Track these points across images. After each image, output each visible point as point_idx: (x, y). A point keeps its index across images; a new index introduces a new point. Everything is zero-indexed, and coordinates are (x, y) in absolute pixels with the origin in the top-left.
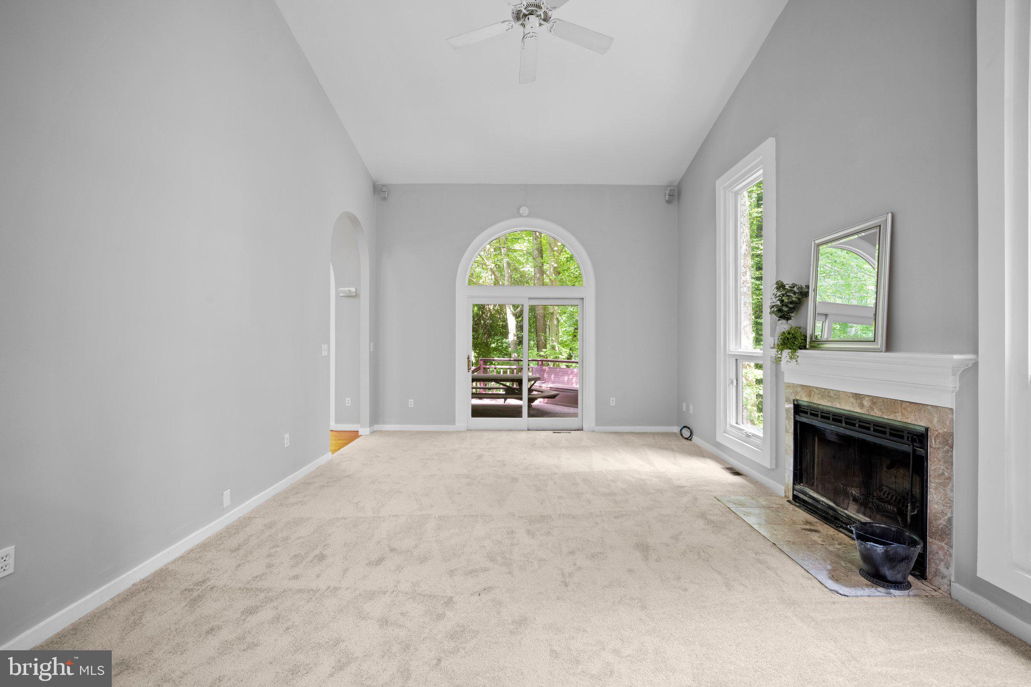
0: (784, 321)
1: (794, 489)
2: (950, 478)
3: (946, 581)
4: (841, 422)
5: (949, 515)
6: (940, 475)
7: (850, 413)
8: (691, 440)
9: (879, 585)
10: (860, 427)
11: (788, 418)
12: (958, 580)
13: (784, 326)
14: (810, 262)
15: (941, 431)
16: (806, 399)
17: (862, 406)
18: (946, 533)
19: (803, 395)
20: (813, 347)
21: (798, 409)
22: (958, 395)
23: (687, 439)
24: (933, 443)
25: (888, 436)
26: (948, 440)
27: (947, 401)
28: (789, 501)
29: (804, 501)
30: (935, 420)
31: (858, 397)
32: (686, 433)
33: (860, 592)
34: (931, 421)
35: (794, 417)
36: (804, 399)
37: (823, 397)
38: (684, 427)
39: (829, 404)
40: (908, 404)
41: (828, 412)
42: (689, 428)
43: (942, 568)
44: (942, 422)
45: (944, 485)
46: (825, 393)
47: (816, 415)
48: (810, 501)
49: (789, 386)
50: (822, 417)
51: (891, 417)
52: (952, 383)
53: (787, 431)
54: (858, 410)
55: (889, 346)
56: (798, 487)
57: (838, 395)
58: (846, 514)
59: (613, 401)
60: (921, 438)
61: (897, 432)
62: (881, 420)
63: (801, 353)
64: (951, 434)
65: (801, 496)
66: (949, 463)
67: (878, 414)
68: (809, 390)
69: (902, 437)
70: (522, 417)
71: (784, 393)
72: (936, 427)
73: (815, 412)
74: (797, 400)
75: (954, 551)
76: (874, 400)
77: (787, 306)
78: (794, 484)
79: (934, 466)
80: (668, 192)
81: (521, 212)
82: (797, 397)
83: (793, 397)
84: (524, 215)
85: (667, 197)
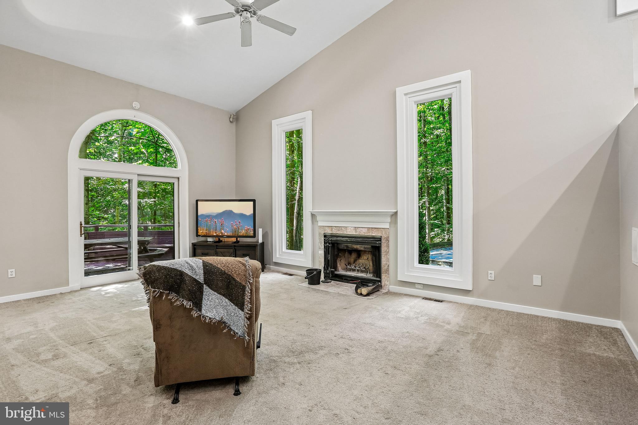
2: (388, 252)
3: (387, 286)
5: (388, 264)
6: (385, 251)
7: (351, 235)
11: (320, 242)
12: (391, 284)
15: (385, 237)
17: (356, 232)
18: (387, 271)
19: (328, 230)
21: (326, 236)
22: (390, 224)
24: (383, 241)
26: (387, 239)
27: (386, 226)
31: (354, 228)
34: (382, 234)
36: (329, 232)
37: (338, 230)
39: (342, 233)
40: (374, 229)
43: (386, 282)
44: (386, 233)
45: (386, 255)
46: (339, 228)
49: (320, 227)
51: (368, 234)
52: (389, 220)
53: (319, 248)
54: (355, 234)
57: (346, 228)
60: (379, 240)
62: (364, 236)
64: (389, 237)
66: (388, 246)
67: (363, 234)
68: (330, 228)
70: (132, 270)
71: (317, 232)
74: (325, 233)
75: (390, 276)
76: (361, 229)
79: (383, 249)
80: (232, 117)
81: (134, 106)
82: (325, 232)
83: (323, 232)
84: (136, 108)
85: (231, 120)
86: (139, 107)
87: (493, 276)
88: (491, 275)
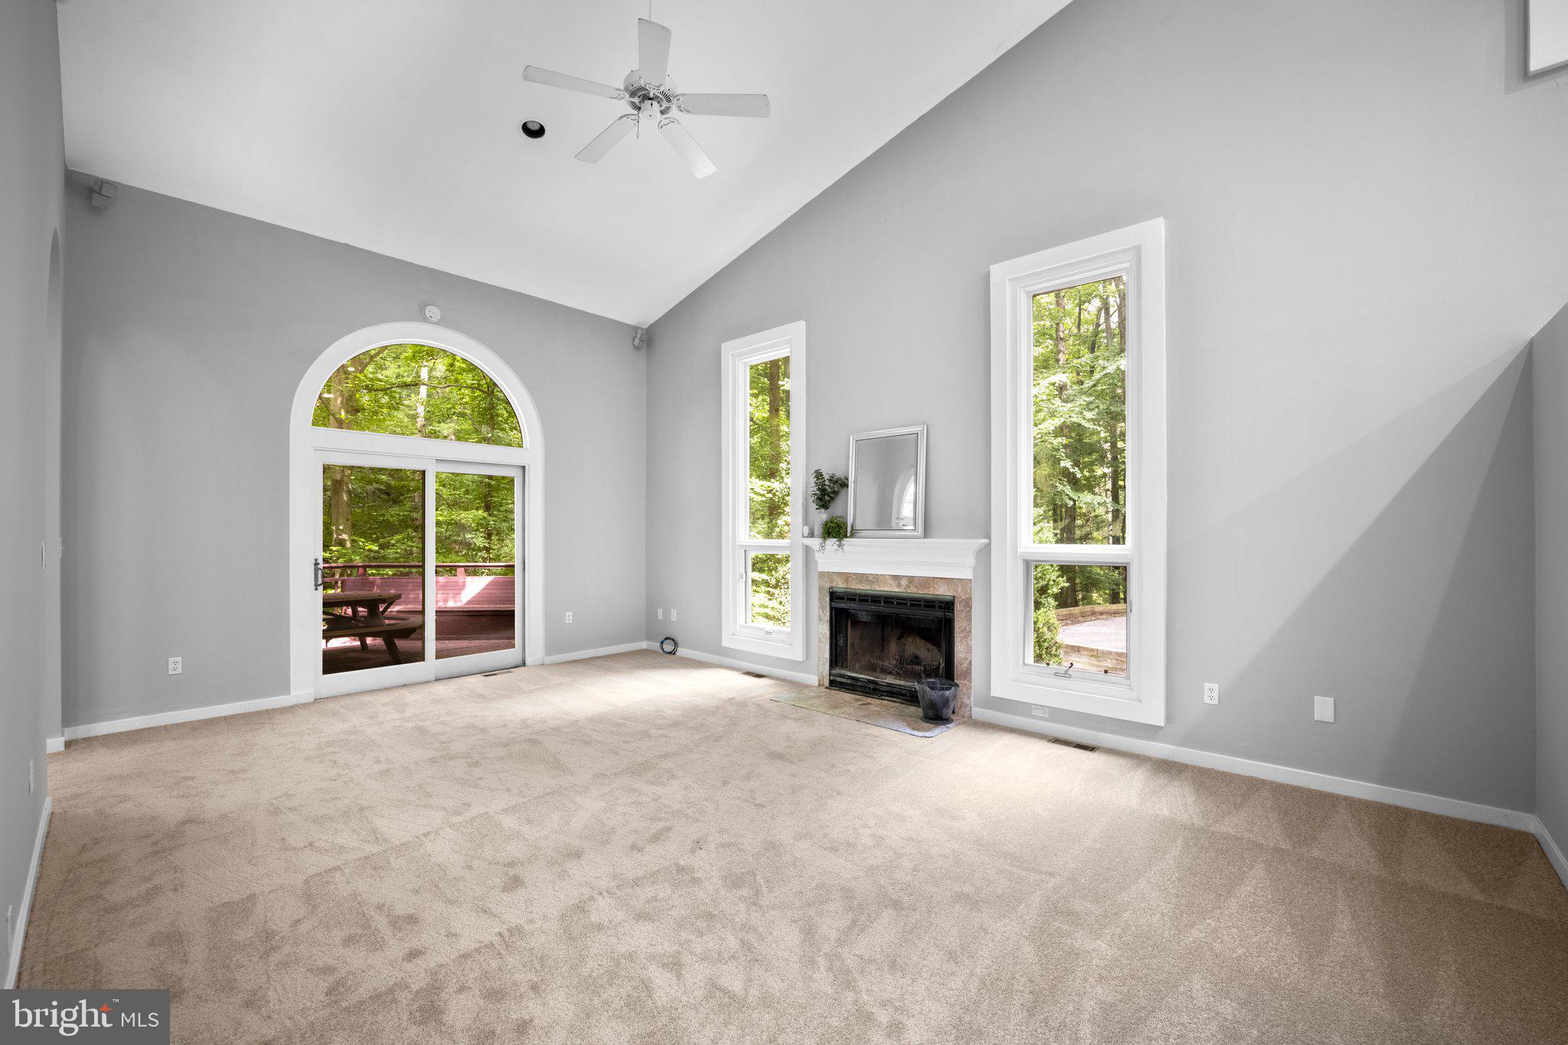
0: (823, 510)
1: (830, 675)
2: (970, 631)
3: (968, 709)
4: (880, 602)
5: (970, 659)
6: (963, 631)
7: (889, 593)
8: (674, 654)
9: (939, 725)
10: (898, 603)
11: (822, 607)
12: (975, 706)
13: (823, 516)
14: (849, 455)
15: (963, 598)
16: (842, 586)
17: (899, 585)
18: (967, 673)
19: (840, 582)
20: (852, 535)
21: (834, 596)
22: (975, 568)
23: (670, 653)
24: (958, 607)
25: (922, 607)
26: (968, 604)
27: (967, 574)
28: (826, 688)
29: (841, 683)
30: (960, 589)
31: (896, 578)
32: (668, 647)
33: (936, 732)
34: (955, 591)
35: (831, 604)
36: (840, 586)
37: (861, 582)
38: (666, 639)
39: (868, 588)
40: (938, 579)
41: (867, 596)
42: (673, 640)
43: (965, 700)
44: (964, 590)
45: (966, 638)
46: (862, 577)
47: (854, 600)
48: (849, 681)
49: (822, 575)
50: (860, 600)
51: (925, 592)
52: (971, 561)
53: (820, 619)
54: (896, 590)
55: (926, 534)
56: (834, 672)
57: (877, 578)
58: (887, 683)
59: (569, 618)
60: (947, 606)
61: (930, 604)
62: (917, 595)
63: (846, 541)
64: (970, 599)
65: (839, 679)
66: (969, 619)
67: (914, 591)
68: (846, 576)
69: (934, 607)
70: (424, 660)
71: (817, 582)
72: (959, 593)
73: (851, 597)
74: (832, 587)
75: (972, 684)
76: (911, 579)
77: (828, 495)
78: (830, 669)
79: (959, 625)
80: (638, 336)
81: (428, 314)
82: (832, 585)
83: (827, 585)
84: (433, 319)
85: (637, 342)
86: (438, 316)
87: (1216, 695)
88: (1211, 693)
